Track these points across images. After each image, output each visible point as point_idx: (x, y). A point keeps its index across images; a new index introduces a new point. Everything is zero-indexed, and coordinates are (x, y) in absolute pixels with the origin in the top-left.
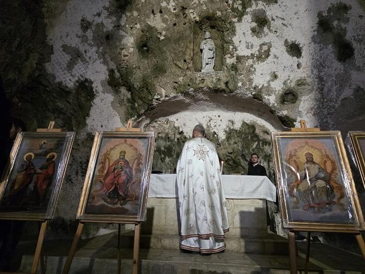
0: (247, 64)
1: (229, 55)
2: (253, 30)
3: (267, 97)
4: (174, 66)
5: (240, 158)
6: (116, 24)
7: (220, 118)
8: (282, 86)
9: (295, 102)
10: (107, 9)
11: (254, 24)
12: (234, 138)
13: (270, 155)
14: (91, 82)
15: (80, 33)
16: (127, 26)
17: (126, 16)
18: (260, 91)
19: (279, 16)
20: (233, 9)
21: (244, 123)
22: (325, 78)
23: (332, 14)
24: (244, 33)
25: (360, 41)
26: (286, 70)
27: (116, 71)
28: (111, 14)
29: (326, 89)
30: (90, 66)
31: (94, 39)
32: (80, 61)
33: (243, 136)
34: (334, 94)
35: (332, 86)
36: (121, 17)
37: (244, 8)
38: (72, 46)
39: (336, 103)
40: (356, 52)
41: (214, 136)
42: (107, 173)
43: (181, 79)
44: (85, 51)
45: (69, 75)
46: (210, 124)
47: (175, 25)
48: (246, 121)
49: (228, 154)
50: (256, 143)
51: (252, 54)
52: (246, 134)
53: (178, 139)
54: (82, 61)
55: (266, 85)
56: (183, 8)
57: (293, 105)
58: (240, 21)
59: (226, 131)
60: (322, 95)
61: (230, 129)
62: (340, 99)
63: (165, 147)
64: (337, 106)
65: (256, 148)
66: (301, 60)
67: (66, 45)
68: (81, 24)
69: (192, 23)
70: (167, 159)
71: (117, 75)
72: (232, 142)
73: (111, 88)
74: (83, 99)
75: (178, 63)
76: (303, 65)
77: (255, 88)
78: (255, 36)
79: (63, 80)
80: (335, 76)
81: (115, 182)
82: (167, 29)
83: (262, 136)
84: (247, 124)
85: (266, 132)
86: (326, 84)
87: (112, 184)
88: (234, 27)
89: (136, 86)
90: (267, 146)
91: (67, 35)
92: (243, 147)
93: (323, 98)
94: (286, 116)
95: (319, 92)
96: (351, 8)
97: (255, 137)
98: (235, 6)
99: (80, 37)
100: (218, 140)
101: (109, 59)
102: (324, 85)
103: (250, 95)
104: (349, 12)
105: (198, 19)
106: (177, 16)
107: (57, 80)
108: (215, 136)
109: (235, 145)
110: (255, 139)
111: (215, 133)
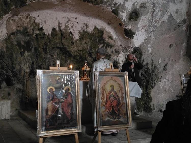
3: (121, 13)
5: (87, 55)
7: (77, 21)
8: (132, 6)
12: (86, 39)
13: (110, 55)
18: (118, 8)
21: (96, 28)
22: (156, 5)
29: (155, 13)
33: (93, 38)
34: (158, 17)
35: (159, 12)
39: (158, 24)
41: (69, 35)
42: (106, 99)
46: (68, 25)
48: (97, 26)
49: (78, 52)
50: (102, 45)
52: (95, 37)
53: (36, 35)
55: (122, 3)
57: (135, 22)
59: (80, 33)
60: (152, 17)
61: (84, 31)
62: (161, 21)
63: (24, 41)
64: (158, 26)
70: (26, 54)
72: (84, 42)
77: (115, 5)
80: (161, 4)
81: (112, 105)
83: (107, 40)
84: (98, 29)
85: (111, 38)
86: (156, 10)
87: (111, 107)
90: (109, 48)
92: (91, 47)
93: (153, 20)
94: (130, 30)
95: (151, 15)
97: (102, 40)
100: (72, 39)
103: (111, 10)
108: (71, 35)
109: (85, 45)
110: (102, 42)
111: (71, 33)
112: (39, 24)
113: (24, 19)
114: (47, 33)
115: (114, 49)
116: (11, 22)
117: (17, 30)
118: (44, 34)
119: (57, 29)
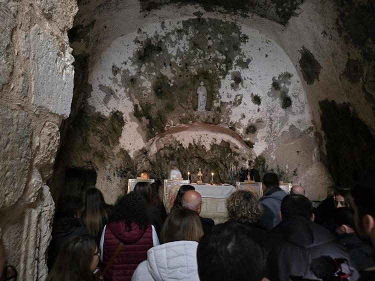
0: (227, 108)
1: (216, 101)
2: (232, 85)
3: (238, 129)
4: (180, 106)
5: (219, 162)
6: (138, 71)
7: (208, 136)
8: (248, 122)
9: (254, 133)
10: (131, 59)
11: (233, 82)
12: (216, 150)
14: (121, 114)
15: (112, 77)
16: (146, 73)
17: (145, 65)
18: (234, 125)
19: (249, 77)
20: (220, 69)
21: (223, 141)
22: (273, 118)
23: (281, 79)
24: (226, 87)
25: (296, 97)
26: (251, 112)
27: (139, 106)
28: (134, 63)
29: (273, 125)
30: (121, 102)
31: (122, 81)
32: (112, 97)
33: (222, 149)
34: (278, 128)
35: (277, 124)
36: (142, 66)
37: (227, 69)
38: (107, 86)
39: (278, 134)
40: (293, 103)
41: (202, 148)
43: (184, 115)
44: (116, 90)
45: (106, 107)
46: (201, 140)
47: (180, 76)
48: (224, 139)
49: (211, 159)
50: (230, 154)
51: (230, 102)
52: (223, 147)
53: (178, 149)
54: (114, 97)
55: (238, 122)
56: (187, 65)
57: (253, 135)
58: (224, 78)
59: (210, 145)
60: (271, 129)
61: (213, 144)
62: (281, 132)
63: (169, 154)
64: (279, 136)
65: (229, 157)
66: (260, 107)
67: (102, 85)
68: (112, 69)
69: (192, 77)
71: (140, 109)
72: (214, 152)
73: (136, 118)
74: (116, 125)
75: (183, 104)
76: (261, 110)
77: (231, 123)
78: (233, 90)
79: (101, 111)
80: (279, 118)
82: (174, 78)
83: (234, 150)
84: (225, 142)
85: (237, 148)
86: (274, 122)
88: (220, 82)
89: (153, 118)
90: (237, 156)
91: (102, 77)
92: (221, 155)
93: (272, 131)
94: (249, 141)
95: (269, 127)
96: (293, 76)
97: (229, 150)
98: (221, 68)
99: (111, 79)
100: (205, 150)
101: (134, 97)
102: (272, 123)
103: (228, 127)
104: (291, 78)
105: (196, 73)
106: (182, 69)
107: (97, 111)
109: (216, 154)
110: (229, 151)
111: (203, 146)
112: (179, 141)
113: (169, 139)
114: (185, 147)
115: (240, 157)
116: (160, 141)
117: (165, 146)
118: (183, 148)
119: (193, 144)
